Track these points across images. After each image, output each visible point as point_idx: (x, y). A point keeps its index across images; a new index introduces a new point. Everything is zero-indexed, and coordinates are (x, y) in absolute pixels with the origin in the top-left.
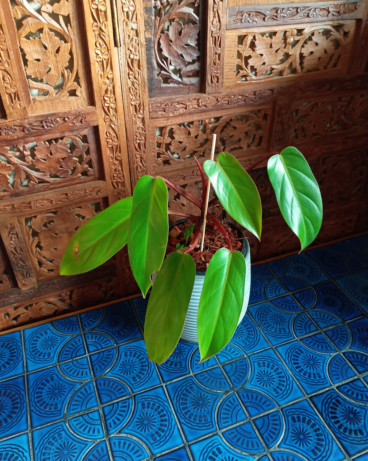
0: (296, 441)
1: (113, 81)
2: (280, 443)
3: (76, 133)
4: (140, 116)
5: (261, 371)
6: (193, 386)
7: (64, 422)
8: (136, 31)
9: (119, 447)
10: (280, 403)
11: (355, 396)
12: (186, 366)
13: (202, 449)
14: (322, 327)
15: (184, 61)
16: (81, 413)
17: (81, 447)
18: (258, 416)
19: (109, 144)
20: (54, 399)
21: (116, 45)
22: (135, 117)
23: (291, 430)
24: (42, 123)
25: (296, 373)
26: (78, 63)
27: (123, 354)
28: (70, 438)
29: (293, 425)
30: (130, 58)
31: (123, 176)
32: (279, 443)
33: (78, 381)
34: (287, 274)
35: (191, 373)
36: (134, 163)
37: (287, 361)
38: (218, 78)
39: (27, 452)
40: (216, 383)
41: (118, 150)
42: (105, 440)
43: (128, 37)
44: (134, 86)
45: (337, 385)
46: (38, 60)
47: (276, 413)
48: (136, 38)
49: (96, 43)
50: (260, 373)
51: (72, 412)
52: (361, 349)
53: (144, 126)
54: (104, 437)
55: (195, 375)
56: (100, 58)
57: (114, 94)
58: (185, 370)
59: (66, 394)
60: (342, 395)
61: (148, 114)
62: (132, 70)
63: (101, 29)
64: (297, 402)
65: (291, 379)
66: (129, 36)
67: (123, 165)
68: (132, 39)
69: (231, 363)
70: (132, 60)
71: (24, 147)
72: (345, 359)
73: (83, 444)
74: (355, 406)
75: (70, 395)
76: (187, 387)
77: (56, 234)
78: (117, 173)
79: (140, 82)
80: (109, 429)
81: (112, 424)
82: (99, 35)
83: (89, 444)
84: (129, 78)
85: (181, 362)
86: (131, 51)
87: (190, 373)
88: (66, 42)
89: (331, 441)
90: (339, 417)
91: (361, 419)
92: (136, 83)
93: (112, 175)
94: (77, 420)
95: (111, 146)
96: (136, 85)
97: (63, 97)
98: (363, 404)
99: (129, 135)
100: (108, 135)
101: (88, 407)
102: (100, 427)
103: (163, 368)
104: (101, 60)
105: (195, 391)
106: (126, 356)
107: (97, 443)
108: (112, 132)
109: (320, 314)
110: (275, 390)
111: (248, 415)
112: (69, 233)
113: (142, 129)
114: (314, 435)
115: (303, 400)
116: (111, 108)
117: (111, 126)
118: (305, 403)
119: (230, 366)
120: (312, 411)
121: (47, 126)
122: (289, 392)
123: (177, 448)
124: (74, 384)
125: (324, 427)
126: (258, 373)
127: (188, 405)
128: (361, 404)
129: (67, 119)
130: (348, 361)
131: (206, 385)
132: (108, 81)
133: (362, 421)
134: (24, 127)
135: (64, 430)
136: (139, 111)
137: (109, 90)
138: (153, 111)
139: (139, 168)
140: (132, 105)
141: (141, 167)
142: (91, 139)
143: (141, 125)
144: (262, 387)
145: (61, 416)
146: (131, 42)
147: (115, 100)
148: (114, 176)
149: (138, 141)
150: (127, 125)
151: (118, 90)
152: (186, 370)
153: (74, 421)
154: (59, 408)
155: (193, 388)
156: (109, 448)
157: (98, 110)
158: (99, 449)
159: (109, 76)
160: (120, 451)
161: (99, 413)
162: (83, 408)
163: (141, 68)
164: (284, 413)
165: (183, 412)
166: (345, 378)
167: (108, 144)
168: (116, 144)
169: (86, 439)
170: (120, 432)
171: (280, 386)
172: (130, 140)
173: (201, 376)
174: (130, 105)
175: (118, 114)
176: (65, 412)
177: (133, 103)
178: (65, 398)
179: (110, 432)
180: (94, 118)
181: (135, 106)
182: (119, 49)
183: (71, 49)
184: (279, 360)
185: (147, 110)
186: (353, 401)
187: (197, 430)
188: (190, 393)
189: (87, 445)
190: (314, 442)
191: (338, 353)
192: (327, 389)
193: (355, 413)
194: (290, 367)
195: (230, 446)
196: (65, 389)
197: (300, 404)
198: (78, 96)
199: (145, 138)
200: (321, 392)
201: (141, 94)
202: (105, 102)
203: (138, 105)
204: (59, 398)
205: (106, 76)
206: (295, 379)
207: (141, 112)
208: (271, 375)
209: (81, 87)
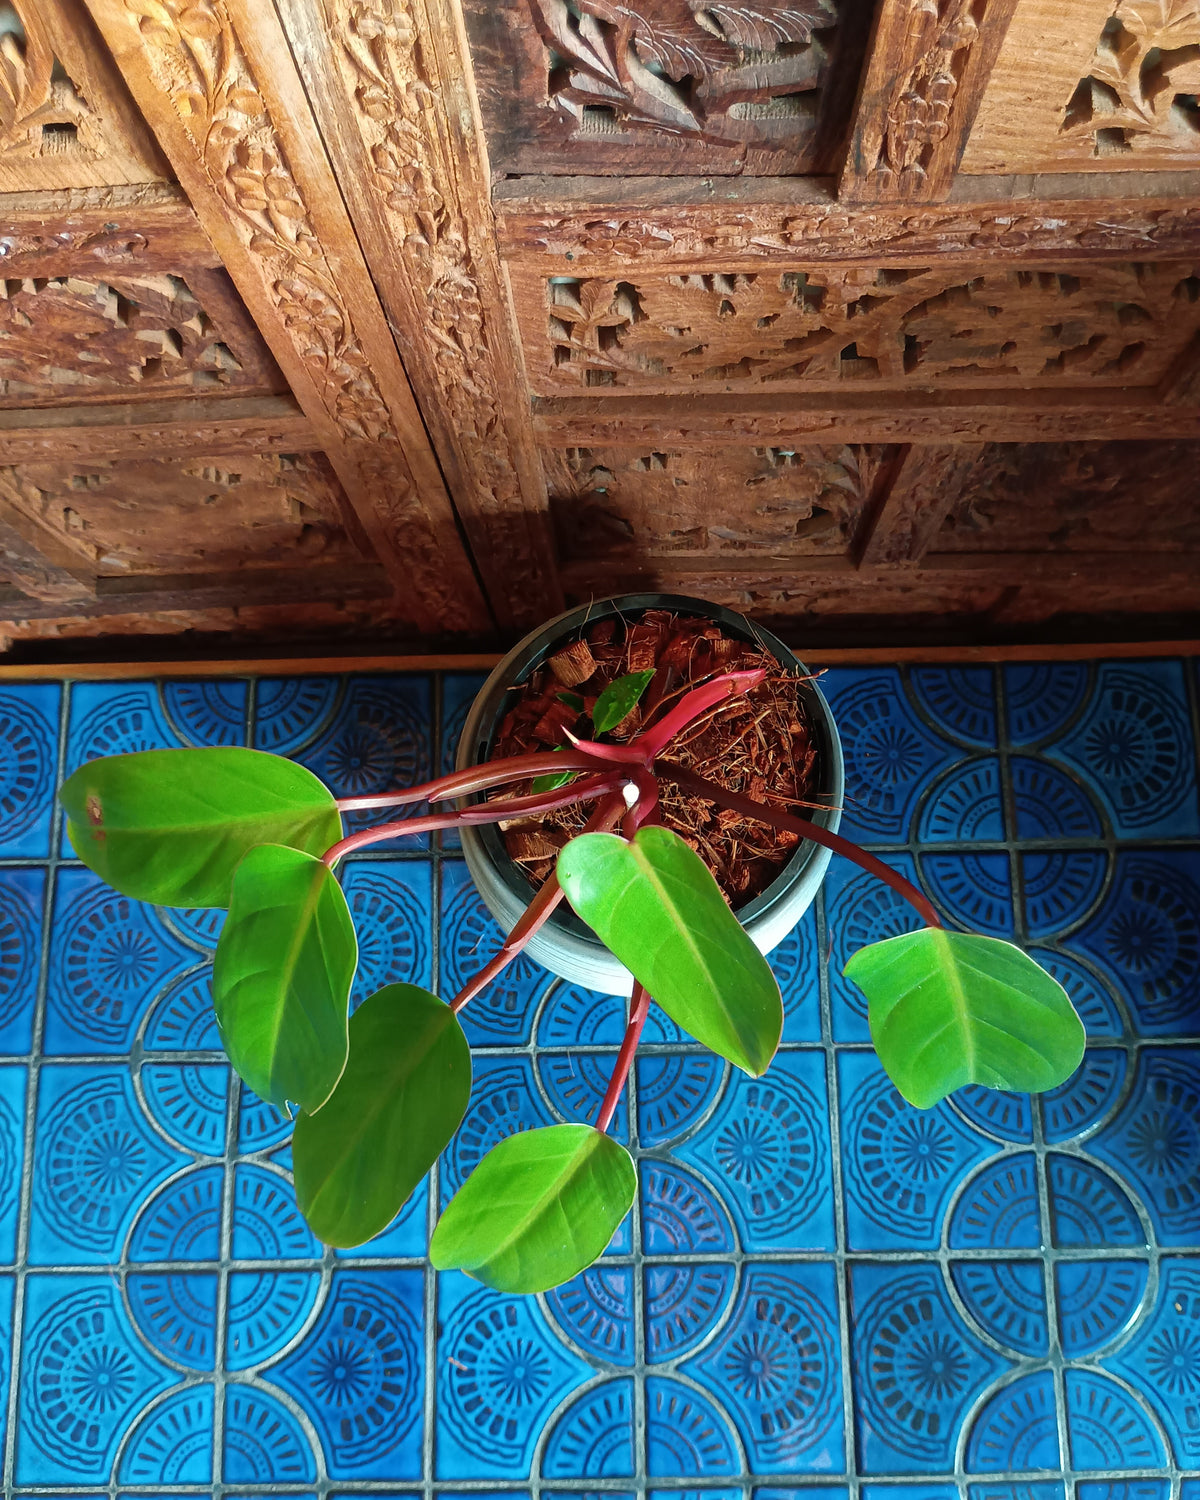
2: (686, 1362)
5: (746, 1122)
6: (521, 1091)
7: (130, 1070)
9: (255, 1202)
10: (749, 1245)
11: (989, 1310)
12: (523, 1015)
13: (468, 1292)
16: (182, 1057)
17: (157, 1162)
18: (665, 1259)
20: (117, 983)
23: (736, 1336)
25: (854, 1167)
28: (136, 1124)
29: (751, 1325)
32: (684, 1358)
33: (194, 945)
34: (1053, 754)
35: (533, 1043)
37: (848, 1116)
39: (17, 1121)
40: (593, 1107)
42: (222, 1165)
45: (959, 1254)
47: (720, 1270)
50: (741, 1125)
51: (156, 1044)
52: (1118, 1165)
54: (222, 1156)
55: (539, 1056)
58: (517, 1029)
59: (152, 977)
60: (952, 1290)
64: (802, 1262)
65: (825, 1182)
69: (666, 1056)
72: (1043, 1178)
73: (165, 1155)
74: (970, 1343)
75: (162, 986)
76: (500, 1089)
80: (244, 1137)
81: (255, 1125)
83: (181, 1161)
85: (515, 993)
87: (527, 1043)
89: (832, 1411)
90: (900, 1356)
91: (959, 1388)
94: (166, 1076)
98: (997, 1346)
101: (204, 1043)
102: (220, 1119)
105: (519, 1113)
107: (201, 1163)
110: (755, 1198)
111: (637, 1244)
114: (794, 1377)
115: (822, 1262)
118: (825, 1274)
119: (660, 1064)
120: (831, 1307)
122: (796, 1220)
123: (404, 1261)
124: (182, 950)
125: (837, 1365)
126: (736, 1124)
127: (481, 1149)
128: (991, 1341)
130: (1044, 1190)
131: (559, 1104)
133: (958, 1397)
135: (123, 1093)
144: (723, 1174)
145: (124, 1048)
152: (521, 1032)
153: (158, 1076)
154: (124, 1020)
155: (517, 1101)
156: (227, 1192)
158: (202, 1185)
160: (254, 1214)
161: (229, 1077)
162: (190, 1045)
164: (748, 1278)
165: (460, 1164)
166: (998, 1242)
169: (176, 1144)
170: (268, 1157)
171: (778, 1194)
173: (555, 1066)
176: (140, 1036)
178: (147, 992)
179: (244, 1147)
184: (823, 1101)
186: (972, 1324)
188: (503, 1112)
189: (173, 1161)
190: (783, 1397)
191: (1032, 1147)
192: (919, 1256)
193: (952, 1362)
194: (846, 1139)
195: (546, 1312)
196: (154, 959)
197: (807, 1270)
200: (893, 1257)
204: (131, 985)
206: (838, 1186)
208: (771, 1144)
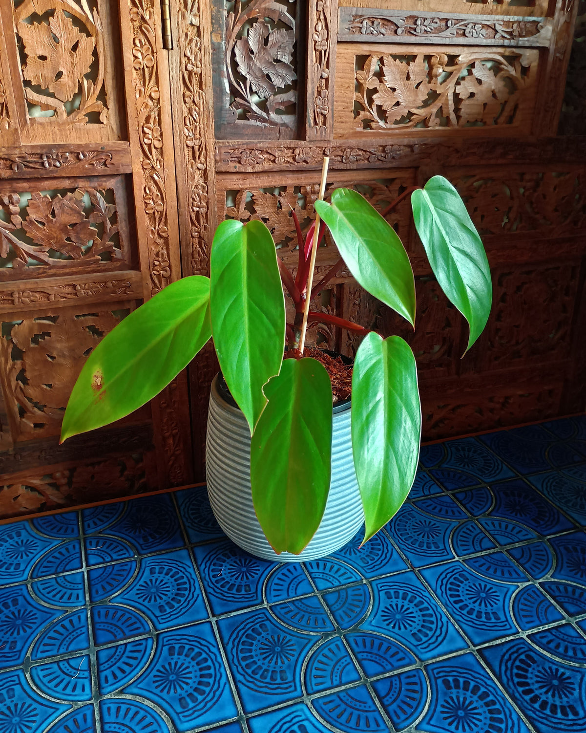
0: (450, 720)
1: (159, 103)
2: (420, 723)
3: (95, 184)
4: (200, 166)
5: (391, 605)
6: (267, 623)
7: (23, 671)
8: (198, 28)
9: (117, 717)
10: (423, 657)
11: (561, 650)
12: (256, 592)
13: (271, 725)
14: (502, 542)
15: (272, 86)
16: (57, 659)
17: (46, 712)
18: (381, 676)
19: (149, 207)
20: (12, 633)
21: (165, 46)
22: (192, 167)
23: (441, 702)
24: (41, 158)
25: (455, 610)
26: (105, 69)
27: (147, 570)
28: (29, 696)
29: (445, 694)
30: (186, 69)
31: (169, 266)
32: (417, 722)
33: (60, 608)
34: (445, 466)
35: (265, 603)
36: (187, 245)
37: (439, 592)
38: (325, 116)
40: (309, 619)
41: (163, 220)
42: (92, 704)
43: (184, 36)
44: (192, 116)
45: (530, 632)
46: (43, 58)
47: (414, 673)
48: (198, 39)
49: (134, 39)
50: (389, 607)
51: (39, 655)
52: (572, 579)
53: (206, 183)
54: (91, 699)
55: (270, 607)
56: (140, 63)
57: (160, 125)
58: (255, 598)
59: (34, 626)
60: (537, 648)
61: (213, 164)
62: (189, 89)
63: (143, 18)
64: (454, 657)
65: (444, 619)
66: (186, 34)
67: (171, 247)
68: (191, 40)
69: (338, 591)
70: (190, 73)
71: (10, 198)
72: (544, 592)
73: (51, 707)
74: (563, 667)
75: (42, 629)
76: (255, 625)
77: (53, 358)
78: (160, 259)
79: (202, 110)
80: (103, 684)
81: (111, 679)
82: (140, 27)
83: (62, 709)
84: (185, 102)
85: (249, 586)
86: (188, 58)
87: (263, 602)
88: (89, 35)
89: (516, 722)
90: (533, 684)
91: (574, 689)
92: (195, 110)
93: (151, 261)
94: (47, 669)
95: (151, 212)
96: (194, 113)
97: (78, 122)
98: (577, 665)
99: (181, 197)
100: (148, 191)
101: (70, 649)
102: (86, 683)
103: (215, 594)
104: (142, 67)
105: (269, 632)
106: (152, 572)
107: (76, 707)
108: (154, 188)
109: (500, 524)
110: (414, 635)
111: (362, 674)
112: (75, 359)
113: (204, 188)
114: (485, 712)
115: (464, 654)
116: (155, 147)
117: (152, 177)
118: (470, 659)
119: (336, 595)
120: (482, 672)
121: (50, 164)
122: (440, 639)
123: (225, 722)
124: (52, 611)
125: (504, 699)
126: (386, 608)
127: (253, 653)
128: (572, 664)
129: (81, 156)
130: (548, 597)
131: (290, 623)
132: (150, 103)
133: (576, 693)
134: (13, 162)
135: (20, 683)
136: (199, 158)
137: (153, 117)
138: (221, 160)
139: (196, 256)
140: (187, 146)
141: (199, 254)
142: (120, 196)
143: (201, 182)
144: (391, 630)
145: (20, 661)
146: (188, 44)
147: (161, 135)
148: (154, 264)
149: (196, 209)
150: (179, 179)
151: (166, 119)
152: (257, 599)
153: (42, 670)
154: (18, 647)
155: (266, 627)
156: (97, 718)
157: (134, 147)
158: (79, 718)
159: (153, 95)
160: (118, 723)
161: (89, 660)
162: (62, 651)
163: (204, 88)
164: (430, 672)
165: (244, 664)
166: (544, 621)
167: (146, 207)
168: (160, 208)
169: (58, 701)
170: (122, 692)
171: (424, 630)
172: (182, 205)
173: (281, 608)
174: (185, 147)
175: (165, 158)
176: (28, 655)
177: (190, 143)
178: (32, 633)
179: (104, 691)
180: (125, 160)
181: (193, 148)
182: (170, 52)
183: (95, 47)
184: (424, 589)
185: (212, 157)
186: (557, 659)
187: (266, 693)
188: (260, 634)
189: (57, 709)
190: (485, 724)
191: (530, 583)
192: (511, 638)
193: (561, 679)
194: (444, 601)
195: (324, 723)
196: (36, 618)
197: (460, 660)
198: (102, 123)
199: (207, 203)
200: (498, 642)
201: (202, 129)
202: (144, 136)
203: (196, 148)
204: (22, 632)
205: (148, 94)
206: (452, 620)
207: (203, 159)
208: (408, 611)
209: (108, 109)
